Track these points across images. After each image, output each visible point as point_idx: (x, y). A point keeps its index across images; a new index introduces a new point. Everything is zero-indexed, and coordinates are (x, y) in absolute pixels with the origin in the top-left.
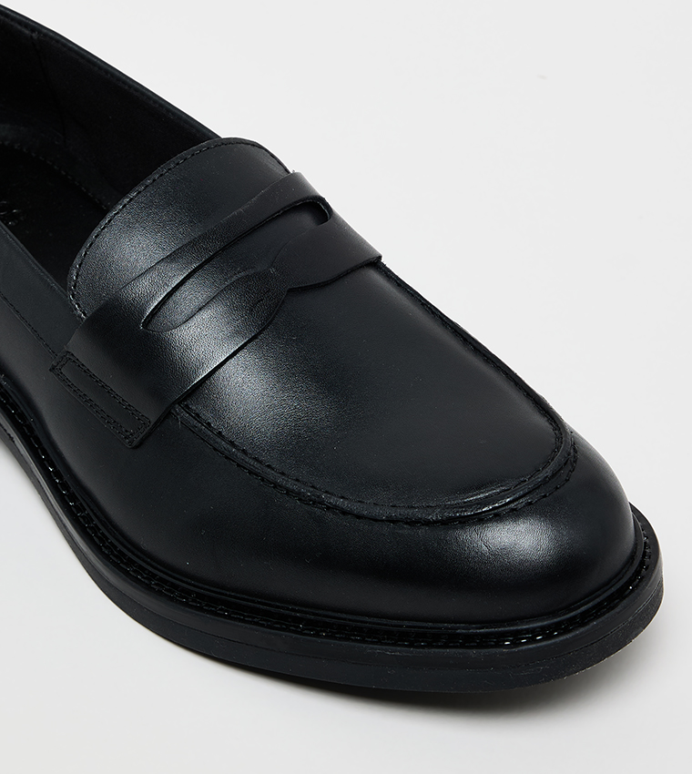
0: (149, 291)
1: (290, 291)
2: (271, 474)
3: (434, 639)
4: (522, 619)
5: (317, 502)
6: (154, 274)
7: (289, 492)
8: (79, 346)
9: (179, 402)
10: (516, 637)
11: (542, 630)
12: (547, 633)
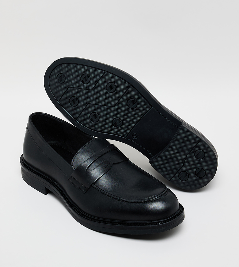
0: (87, 164)
1: (113, 164)
2: (111, 196)
3: (143, 224)
4: (159, 220)
5: (120, 200)
6: (88, 161)
7: (115, 198)
8: (74, 175)
9: (93, 184)
10: (158, 223)
11: (163, 221)
12: (164, 222)
